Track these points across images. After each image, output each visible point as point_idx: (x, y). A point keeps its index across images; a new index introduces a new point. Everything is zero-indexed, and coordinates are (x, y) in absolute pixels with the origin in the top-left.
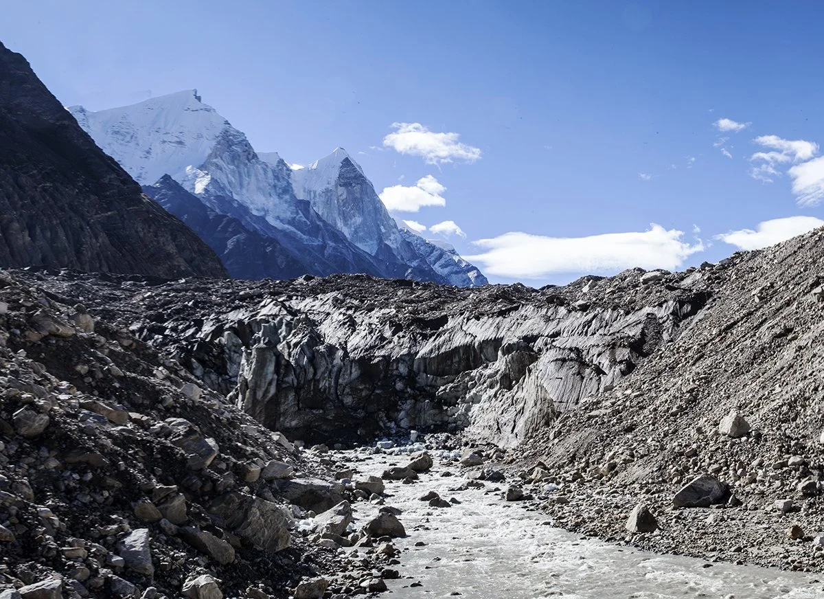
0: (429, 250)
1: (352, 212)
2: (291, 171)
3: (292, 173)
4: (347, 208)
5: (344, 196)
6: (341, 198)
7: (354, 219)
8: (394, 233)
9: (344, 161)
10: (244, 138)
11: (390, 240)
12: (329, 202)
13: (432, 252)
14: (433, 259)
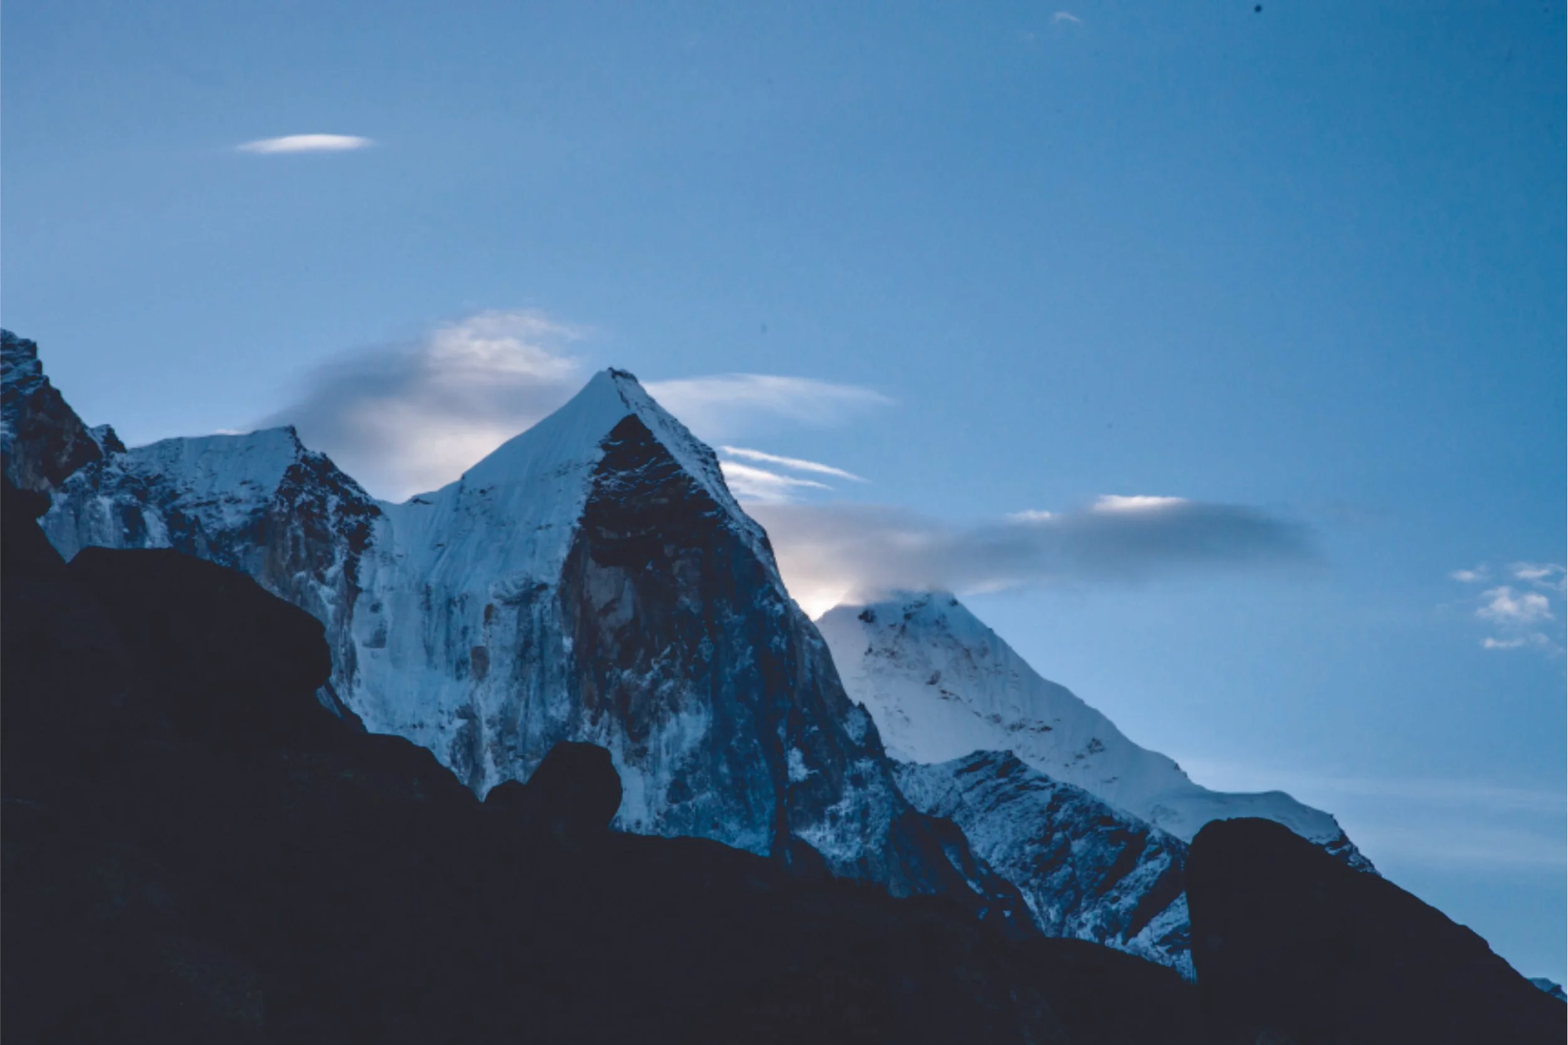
0: (1109, 853)
1: (666, 686)
2: (374, 510)
3: (377, 525)
4: (641, 673)
5: (626, 612)
6: (611, 619)
7: (671, 726)
8: (858, 781)
9: (616, 433)
10: (28, 367)
11: (834, 818)
12: (534, 651)
13: (1127, 863)
14: (1129, 901)
